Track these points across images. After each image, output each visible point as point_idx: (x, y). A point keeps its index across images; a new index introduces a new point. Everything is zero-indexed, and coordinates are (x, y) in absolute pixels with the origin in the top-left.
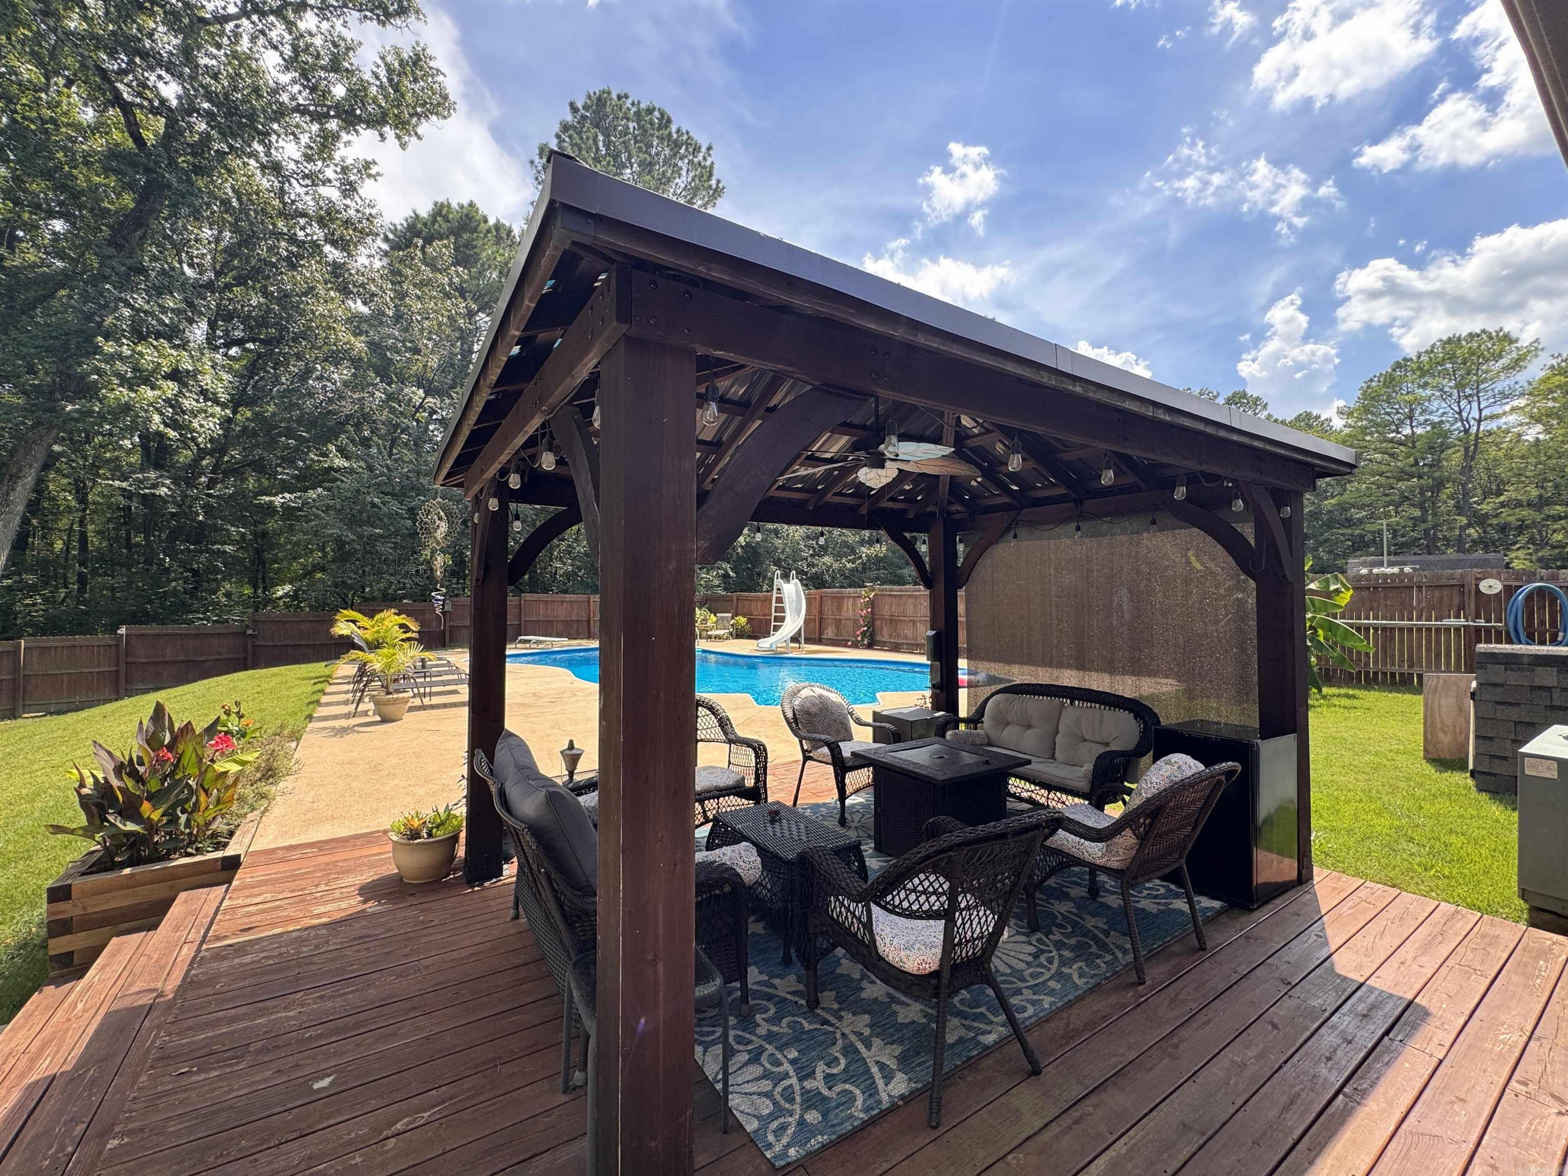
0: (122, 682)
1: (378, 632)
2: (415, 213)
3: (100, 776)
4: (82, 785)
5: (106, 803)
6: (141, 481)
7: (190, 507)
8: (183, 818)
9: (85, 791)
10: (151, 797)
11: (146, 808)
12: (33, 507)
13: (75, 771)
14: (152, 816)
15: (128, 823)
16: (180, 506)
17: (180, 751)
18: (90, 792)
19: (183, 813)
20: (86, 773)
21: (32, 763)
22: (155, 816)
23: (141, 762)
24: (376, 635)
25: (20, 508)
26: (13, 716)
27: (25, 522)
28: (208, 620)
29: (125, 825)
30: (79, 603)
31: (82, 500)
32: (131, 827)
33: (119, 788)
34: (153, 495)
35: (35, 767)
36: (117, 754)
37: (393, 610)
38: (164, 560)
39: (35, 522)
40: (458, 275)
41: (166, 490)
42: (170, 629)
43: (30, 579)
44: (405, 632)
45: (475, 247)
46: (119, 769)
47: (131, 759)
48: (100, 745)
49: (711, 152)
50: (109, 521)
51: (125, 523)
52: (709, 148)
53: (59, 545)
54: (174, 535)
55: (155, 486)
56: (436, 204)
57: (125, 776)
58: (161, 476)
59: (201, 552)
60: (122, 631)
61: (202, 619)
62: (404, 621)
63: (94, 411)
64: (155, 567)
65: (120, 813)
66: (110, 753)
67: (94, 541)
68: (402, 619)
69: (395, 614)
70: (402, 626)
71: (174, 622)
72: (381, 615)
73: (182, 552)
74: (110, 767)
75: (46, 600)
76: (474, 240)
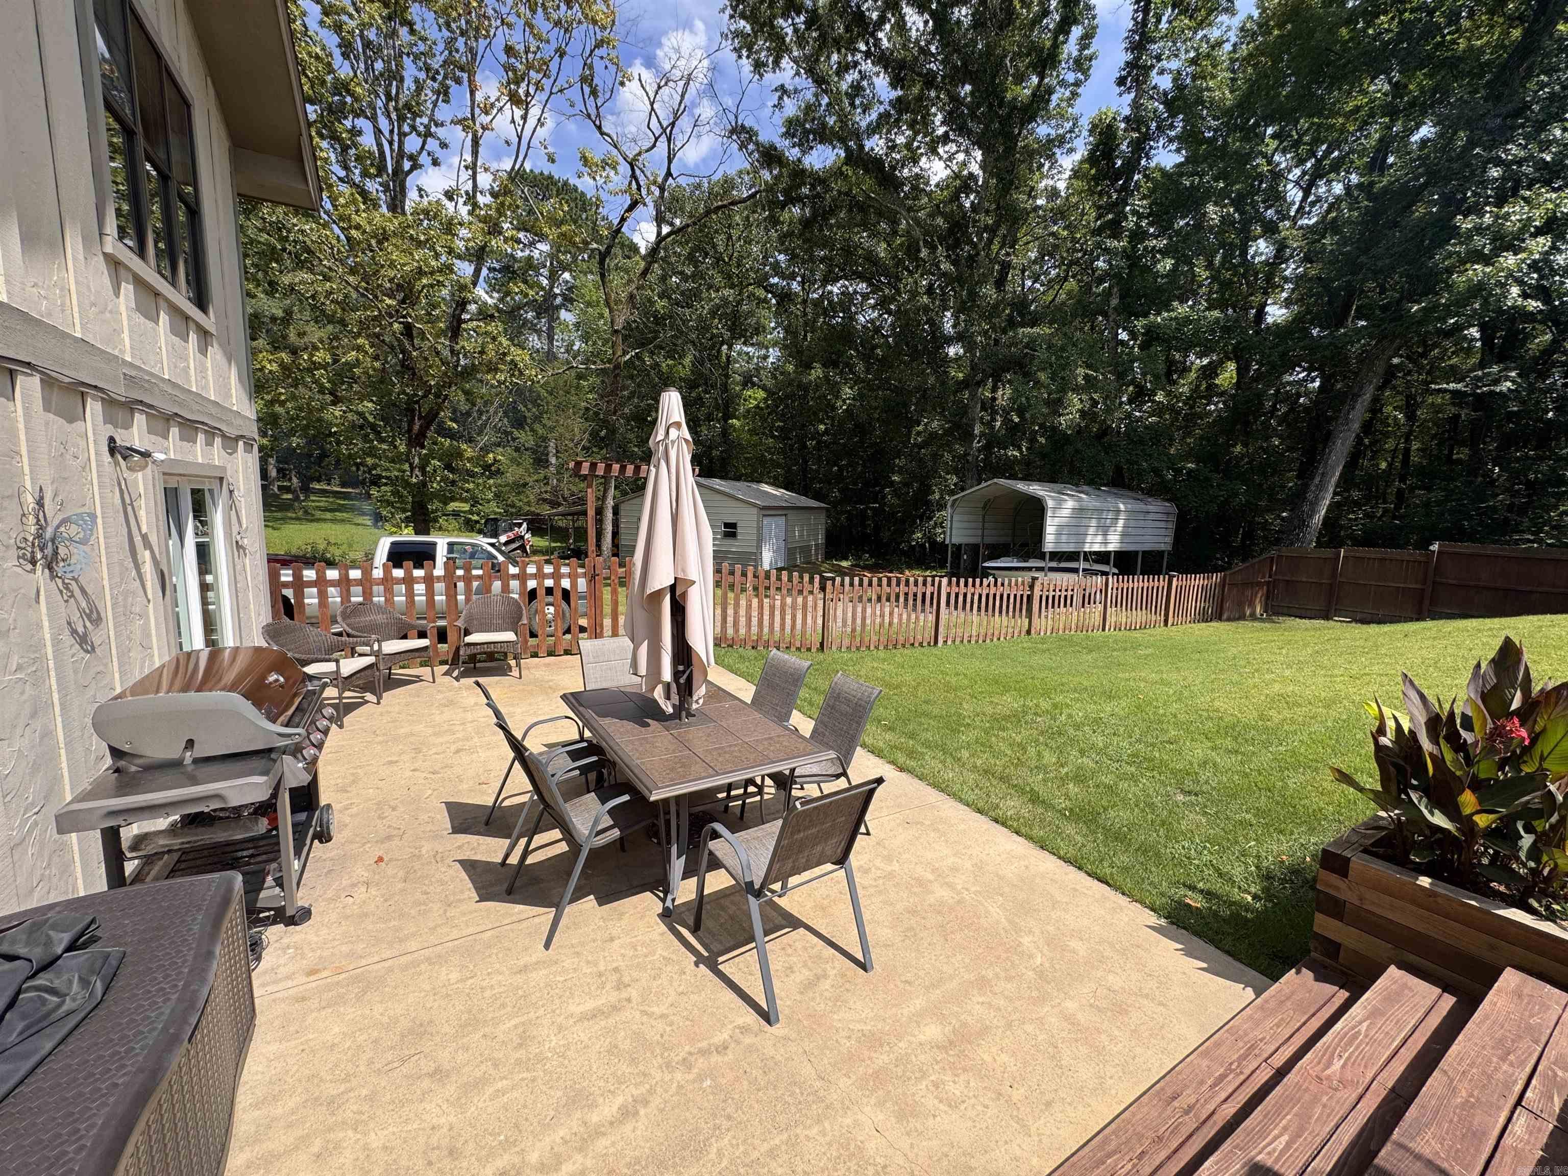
0: (1427, 602)
3: (1406, 726)
4: (1381, 731)
5: (1409, 770)
6: (1479, 379)
7: (1538, 402)
8: (1527, 840)
9: (1384, 741)
10: (1477, 785)
11: (1468, 800)
12: (1367, 427)
13: (1374, 706)
14: (1476, 818)
15: (1436, 811)
16: (1523, 403)
17: (1538, 729)
18: (1390, 744)
19: (1527, 831)
20: (1387, 712)
21: (1333, 667)
22: (1482, 821)
23: (1468, 723)
25: (1356, 426)
26: (1327, 617)
27: (1359, 440)
28: (1540, 541)
29: (1432, 814)
30: (1395, 517)
31: (1411, 416)
32: (1439, 819)
33: (1431, 754)
34: (1492, 393)
35: (1336, 672)
36: (1432, 699)
38: (1492, 471)
39: (1366, 441)
41: (1509, 384)
42: (1490, 549)
43: (1356, 494)
46: (1434, 723)
47: (1452, 714)
48: (1411, 682)
50: (1434, 437)
51: (1450, 438)
53: (1383, 465)
54: (1508, 442)
55: (1496, 382)
57: (1442, 742)
58: (1505, 369)
59: (1542, 459)
60: (1435, 547)
61: (1529, 541)
63: (1440, 305)
64: (1480, 479)
65: (1426, 790)
66: (1422, 697)
67: (1415, 459)
71: (1495, 542)
73: (1518, 460)
74: (1422, 719)
75: (1367, 515)
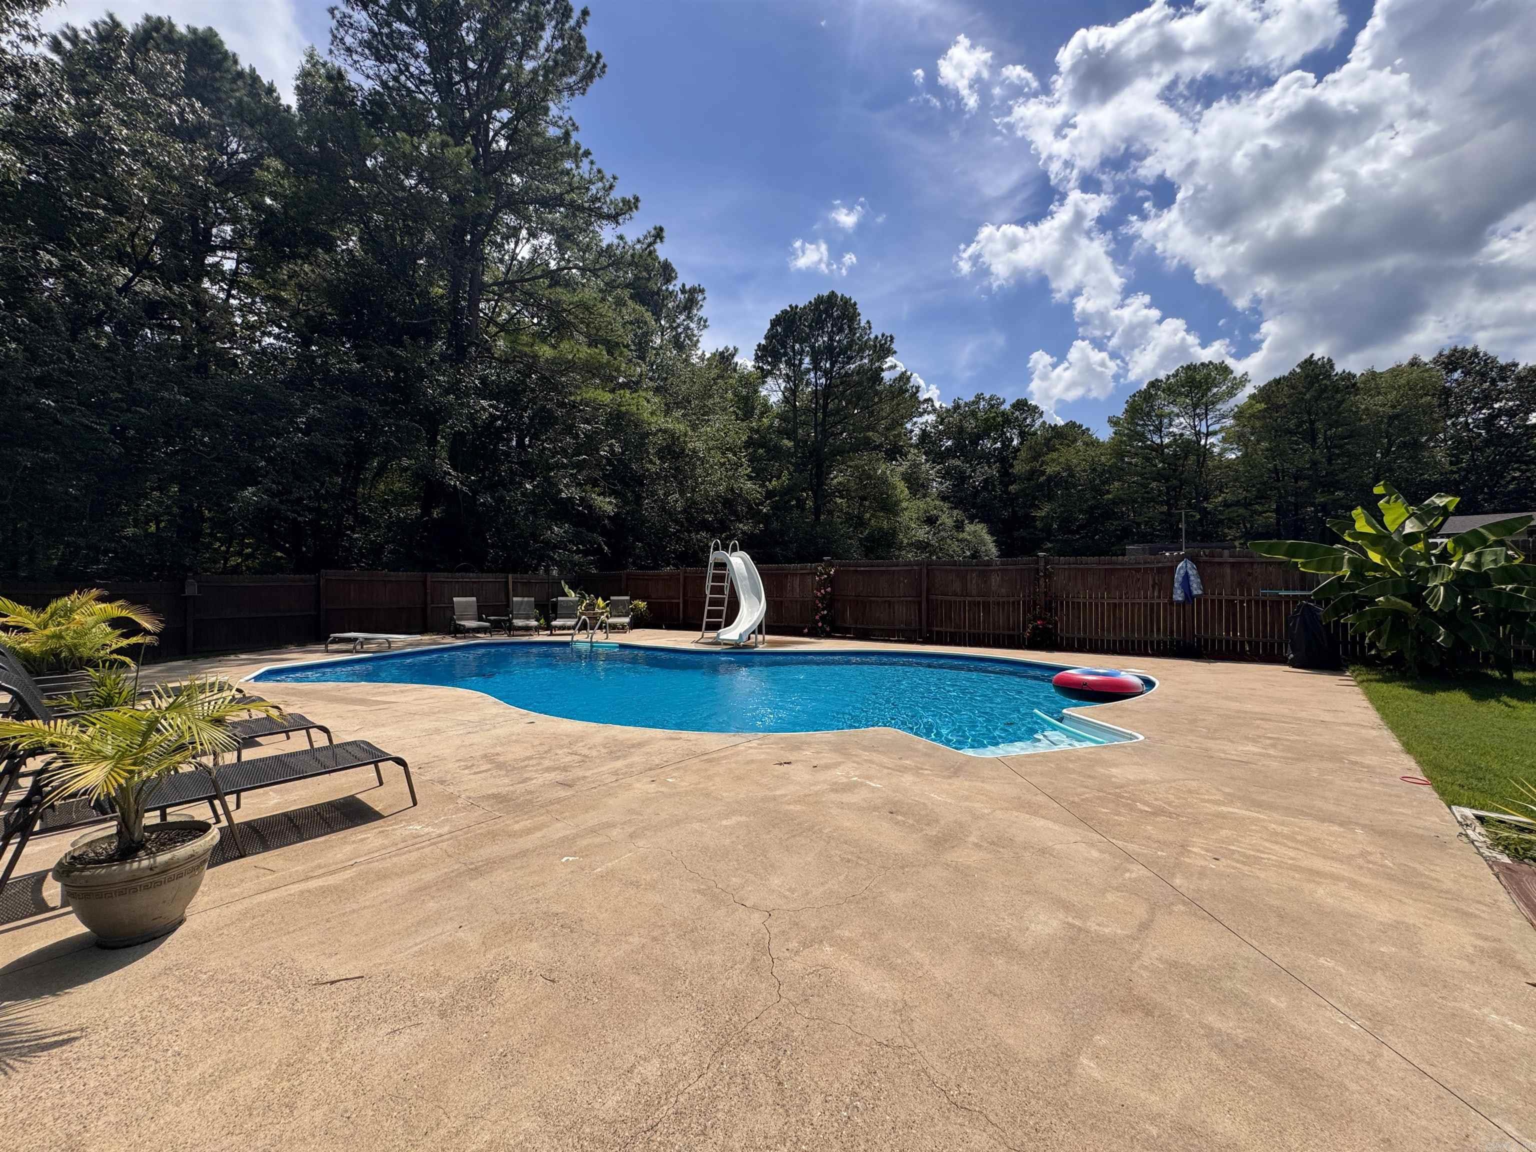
1: (59, 636)
2: (111, 16)
24: (52, 644)
37: (95, 592)
40: (194, 111)
44: (126, 636)
45: (218, 90)
49: (587, 18)
52: (585, 13)
56: (148, 18)
62: (124, 613)
68: (114, 610)
69: (101, 599)
70: (115, 623)
72: (66, 601)
76: (216, 80)
